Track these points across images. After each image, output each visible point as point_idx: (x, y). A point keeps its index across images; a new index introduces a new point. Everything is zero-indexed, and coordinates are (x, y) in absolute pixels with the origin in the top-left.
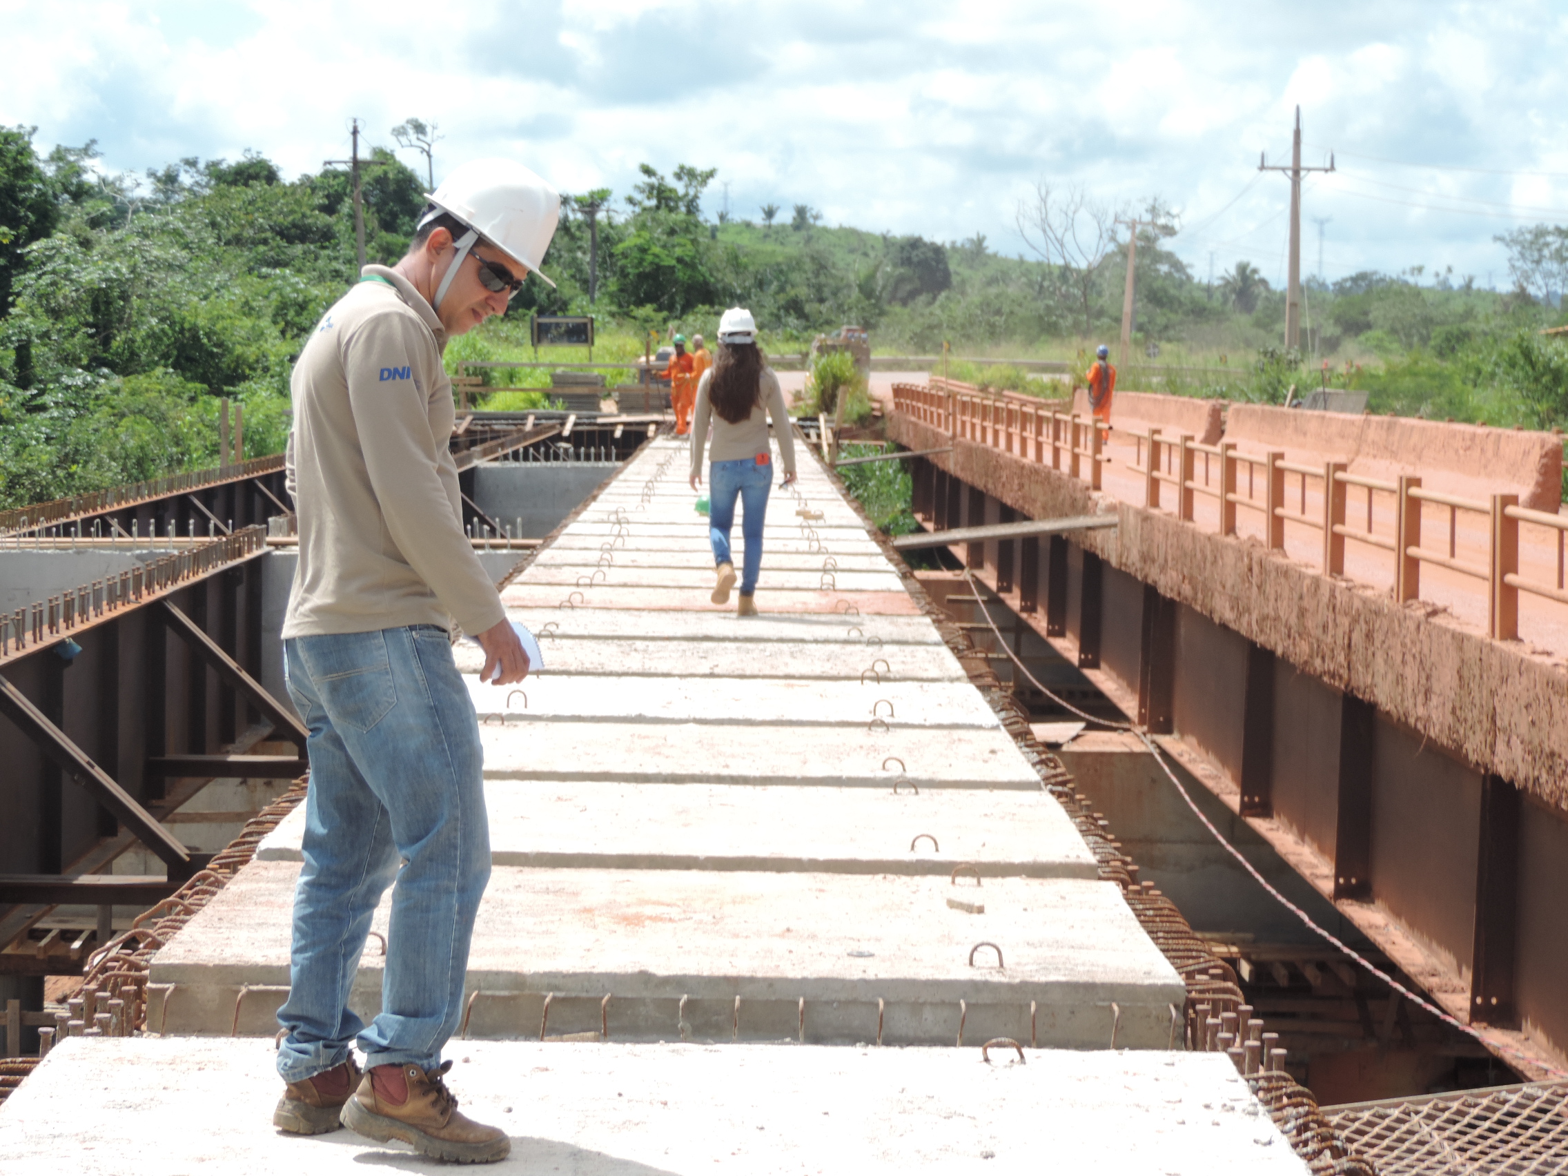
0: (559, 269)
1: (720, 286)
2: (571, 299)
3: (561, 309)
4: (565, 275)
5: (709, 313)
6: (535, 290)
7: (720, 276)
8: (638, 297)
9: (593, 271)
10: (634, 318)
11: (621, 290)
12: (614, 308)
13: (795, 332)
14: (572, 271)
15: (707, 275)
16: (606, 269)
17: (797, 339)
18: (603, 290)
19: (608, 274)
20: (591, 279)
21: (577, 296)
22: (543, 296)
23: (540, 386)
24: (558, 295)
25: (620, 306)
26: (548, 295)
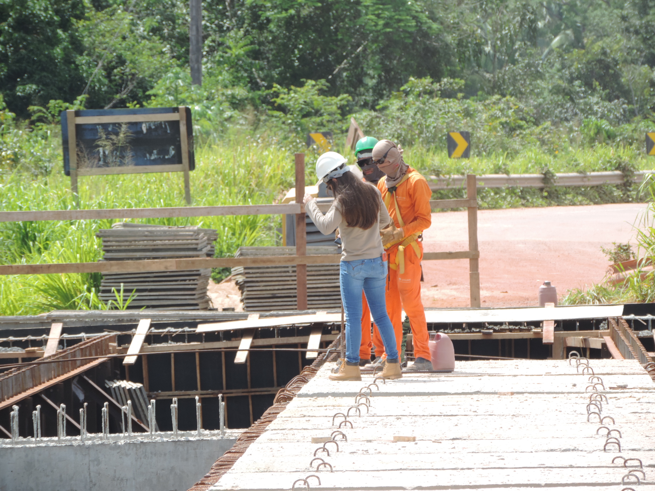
0: (129, 17)
1: (450, 39)
2: (156, 75)
3: (134, 97)
4: (141, 30)
5: (431, 93)
6: (82, 60)
7: (451, 18)
8: (289, 66)
9: (197, 19)
10: (282, 108)
11: (256, 55)
12: (241, 92)
13: (605, 124)
14: (154, 21)
15: (424, 17)
16: (223, 14)
17: (611, 136)
18: (217, 55)
19: (227, 23)
20: (192, 34)
21: (167, 68)
22: (98, 71)
23: (76, 259)
24: (128, 69)
25: (254, 86)
26: (109, 70)
